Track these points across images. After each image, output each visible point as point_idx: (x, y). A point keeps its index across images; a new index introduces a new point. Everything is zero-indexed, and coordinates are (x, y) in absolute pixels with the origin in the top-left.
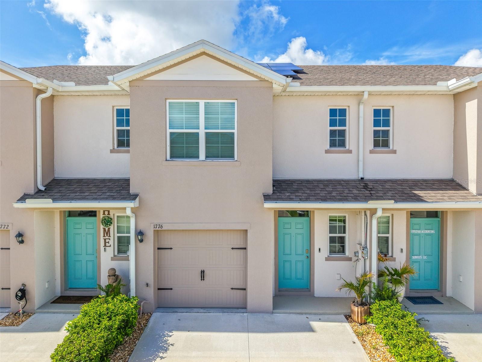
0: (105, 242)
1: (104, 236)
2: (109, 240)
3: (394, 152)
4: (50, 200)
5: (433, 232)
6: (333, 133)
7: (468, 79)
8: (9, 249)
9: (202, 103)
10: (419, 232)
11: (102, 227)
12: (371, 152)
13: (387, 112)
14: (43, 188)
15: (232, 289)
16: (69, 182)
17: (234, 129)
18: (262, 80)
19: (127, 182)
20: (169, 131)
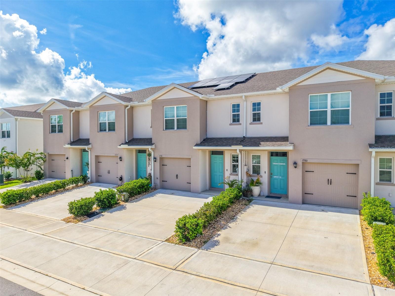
0: (149, 163)
3: (262, 123)
4: (127, 145)
5: (284, 164)
6: (234, 116)
8: (118, 163)
9: (175, 107)
10: (277, 164)
13: (259, 104)
14: (127, 141)
15: (187, 183)
16: (137, 139)
17: (187, 117)
19: (151, 139)
20: (165, 119)
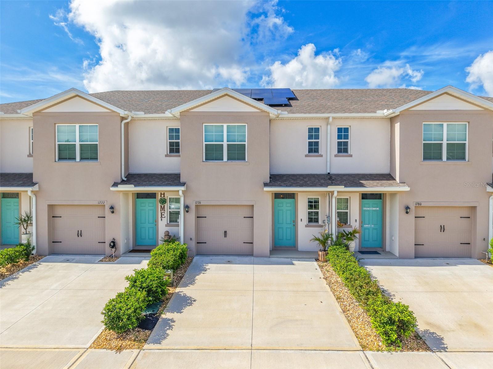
0: (162, 215)
1: (161, 211)
2: (164, 213)
3: (351, 156)
4: (133, 186)
5: (378, 209)
6: (310, 144)
7: (392, 111)
8: (105, 217)
9: (225, 126)
10: (369, 209)
11: (159, 205)
12: (336, 156)
13: (346, 130)
14: (125, 179)
15: (244, 243)
16: (139, 176)
17: (245, 142)
18: (263, 111)
19: (178, 175)
20: (204, 143)
